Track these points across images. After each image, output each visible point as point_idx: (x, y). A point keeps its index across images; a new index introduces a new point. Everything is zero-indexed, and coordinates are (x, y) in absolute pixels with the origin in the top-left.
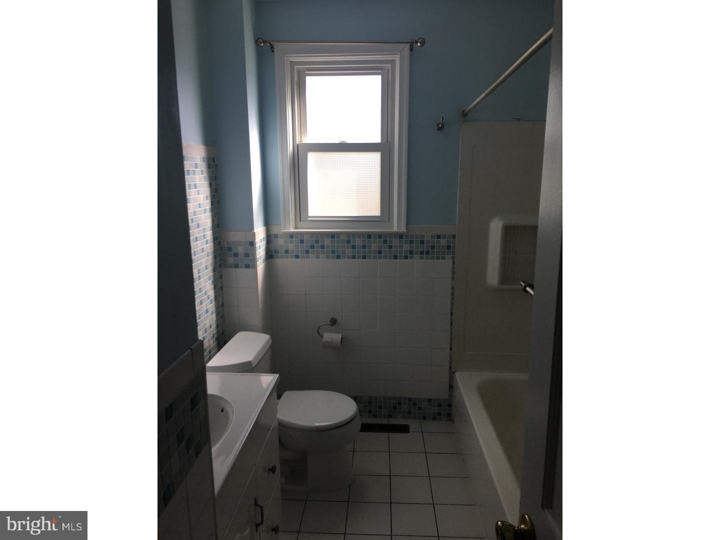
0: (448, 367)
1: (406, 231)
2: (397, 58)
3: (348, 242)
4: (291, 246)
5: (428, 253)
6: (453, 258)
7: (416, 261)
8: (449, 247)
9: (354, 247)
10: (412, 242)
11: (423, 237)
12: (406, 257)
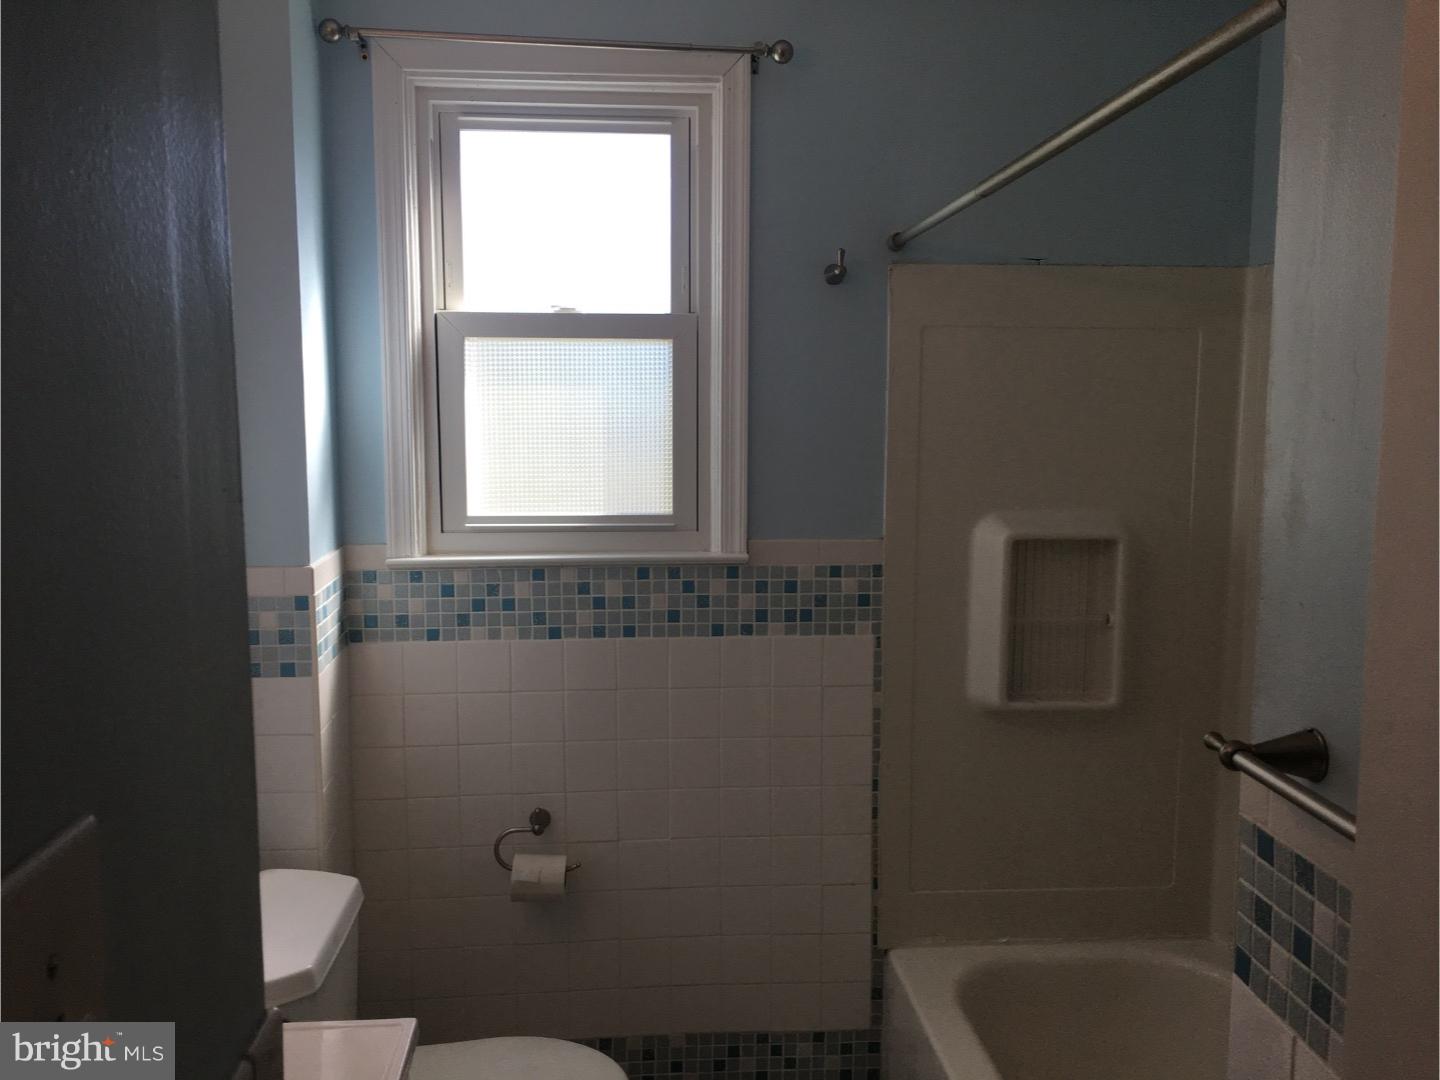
0: (869, 937)
1: (745, 556)
2: (717, 91)
3: (584, 589)
4: (415, 606)
5: (806, 616)
6: (876, 629)
7: (775, 639)
8: (864, 600)
9: (599, 603)
10: (762, 587)
11: (793, 571)
12: (747, 630)
